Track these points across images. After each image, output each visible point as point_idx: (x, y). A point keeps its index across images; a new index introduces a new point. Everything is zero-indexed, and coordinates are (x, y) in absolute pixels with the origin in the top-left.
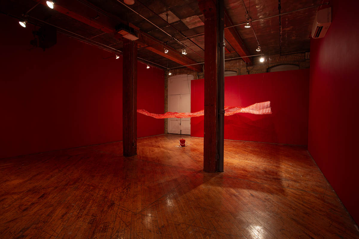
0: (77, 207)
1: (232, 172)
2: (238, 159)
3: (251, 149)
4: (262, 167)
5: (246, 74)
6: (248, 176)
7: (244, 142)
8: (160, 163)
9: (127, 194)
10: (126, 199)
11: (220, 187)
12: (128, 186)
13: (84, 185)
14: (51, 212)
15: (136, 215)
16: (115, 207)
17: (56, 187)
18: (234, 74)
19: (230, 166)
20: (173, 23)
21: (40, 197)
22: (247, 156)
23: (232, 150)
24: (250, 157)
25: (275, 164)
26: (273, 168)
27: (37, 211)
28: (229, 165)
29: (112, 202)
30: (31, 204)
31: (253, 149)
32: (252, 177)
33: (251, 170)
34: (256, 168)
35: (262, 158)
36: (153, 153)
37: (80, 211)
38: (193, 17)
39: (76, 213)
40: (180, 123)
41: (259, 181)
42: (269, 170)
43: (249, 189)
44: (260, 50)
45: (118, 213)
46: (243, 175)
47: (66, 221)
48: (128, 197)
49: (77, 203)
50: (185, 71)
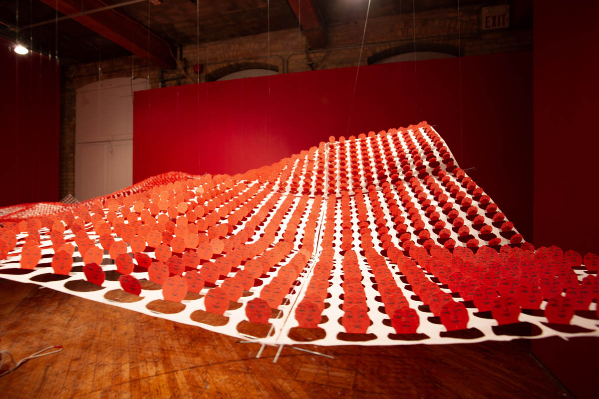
5: (304, 71)
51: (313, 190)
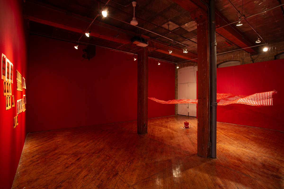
0: (94, 172)
1: (225, 160)
2: (236, 146)
3: (254, 136)
4: (261, 159)
5: (250, 63)
6: (241, 167)
7: (248, 128)
8: (163, 142)
9: (129, 167)
10: (127, 172)
11: (207, 174)
12: (132, 160)
13: (104, 155)
14: (79, 172)
15: (129, 187)
16: (117, 177)
17: (88, 154)
18: (238, 64)
19: (225, 153)
20: (175, 30)
21: (77, 160)
22: (247, 144)
23: (232, 136)
24: (250, 146)
25: (279, 158)
26: (275, 162)
27: (72, 170)
28: (224, 151)
29: (117, 173)
30: (71, 164)
31: (256, 136)
32: (245, 169)
33: (246, 160)
34: (253, 159)
35: (264, 148)
36: (160, 132)
37: (95, 175)
38: (191, 23)
39: (92, 177)
40: (187, 106)
41: (252, 175)
42: (270, 164)
43: (237, 182)
44: (260, 42)
45: (118, 183)
46: (236, 166)
47: (85, 181)
48: (129, 170)
49: (95, 169)
50: (192, 64)
51: (254, 100)
